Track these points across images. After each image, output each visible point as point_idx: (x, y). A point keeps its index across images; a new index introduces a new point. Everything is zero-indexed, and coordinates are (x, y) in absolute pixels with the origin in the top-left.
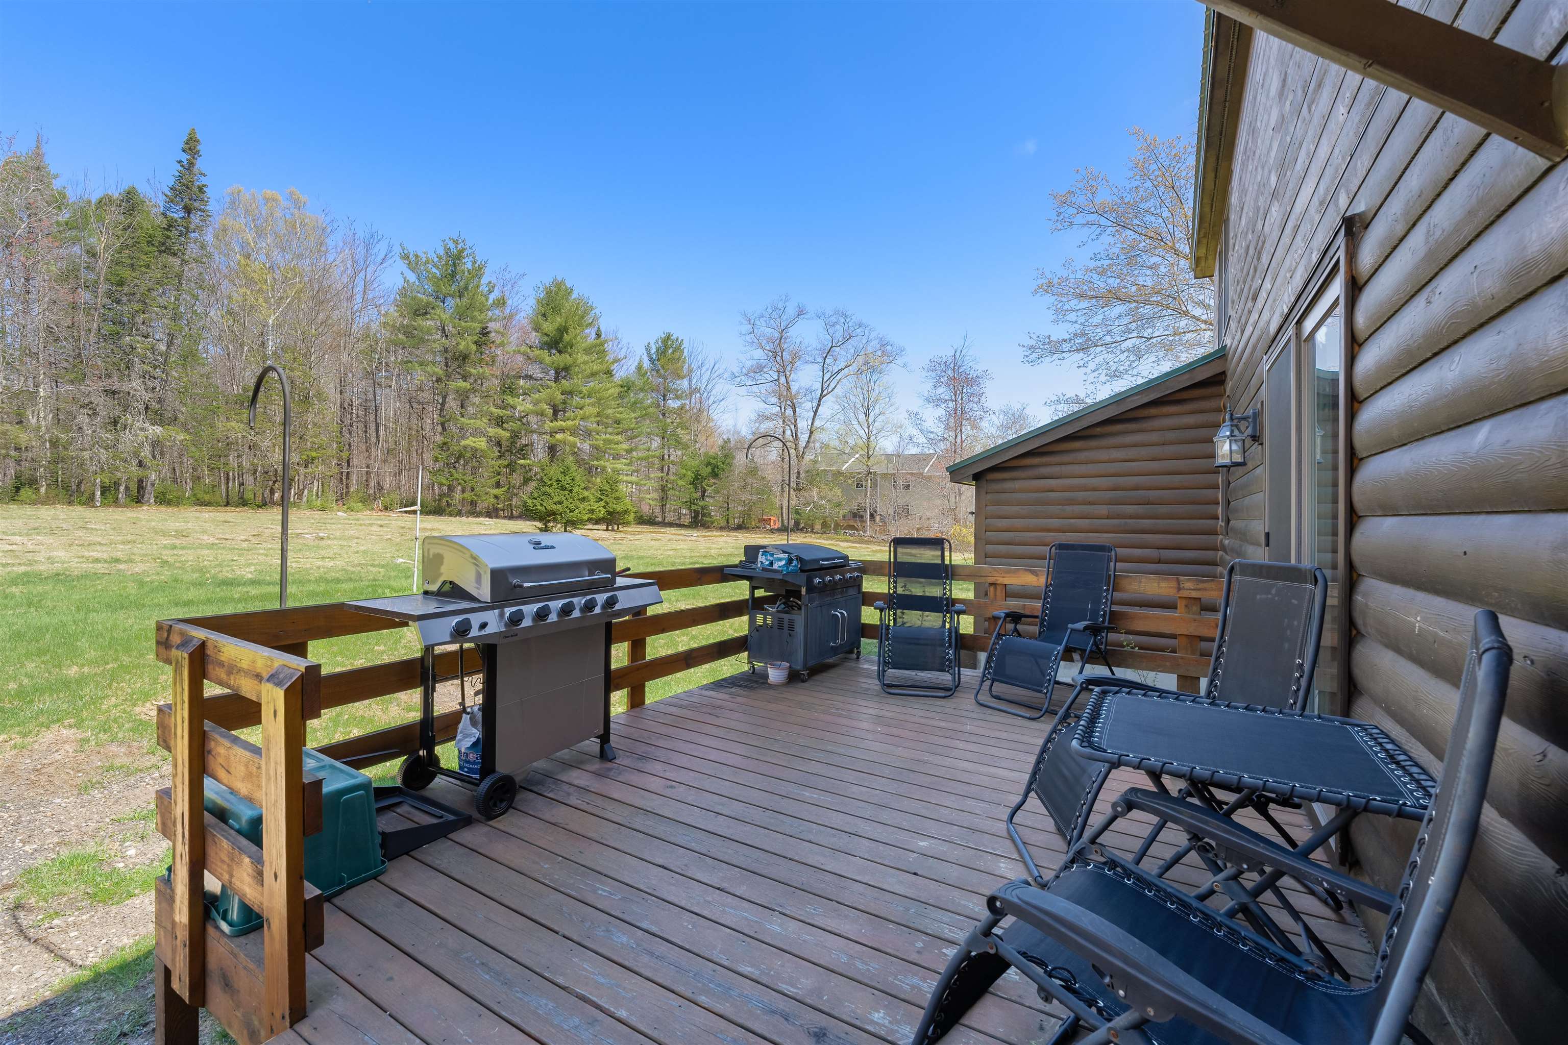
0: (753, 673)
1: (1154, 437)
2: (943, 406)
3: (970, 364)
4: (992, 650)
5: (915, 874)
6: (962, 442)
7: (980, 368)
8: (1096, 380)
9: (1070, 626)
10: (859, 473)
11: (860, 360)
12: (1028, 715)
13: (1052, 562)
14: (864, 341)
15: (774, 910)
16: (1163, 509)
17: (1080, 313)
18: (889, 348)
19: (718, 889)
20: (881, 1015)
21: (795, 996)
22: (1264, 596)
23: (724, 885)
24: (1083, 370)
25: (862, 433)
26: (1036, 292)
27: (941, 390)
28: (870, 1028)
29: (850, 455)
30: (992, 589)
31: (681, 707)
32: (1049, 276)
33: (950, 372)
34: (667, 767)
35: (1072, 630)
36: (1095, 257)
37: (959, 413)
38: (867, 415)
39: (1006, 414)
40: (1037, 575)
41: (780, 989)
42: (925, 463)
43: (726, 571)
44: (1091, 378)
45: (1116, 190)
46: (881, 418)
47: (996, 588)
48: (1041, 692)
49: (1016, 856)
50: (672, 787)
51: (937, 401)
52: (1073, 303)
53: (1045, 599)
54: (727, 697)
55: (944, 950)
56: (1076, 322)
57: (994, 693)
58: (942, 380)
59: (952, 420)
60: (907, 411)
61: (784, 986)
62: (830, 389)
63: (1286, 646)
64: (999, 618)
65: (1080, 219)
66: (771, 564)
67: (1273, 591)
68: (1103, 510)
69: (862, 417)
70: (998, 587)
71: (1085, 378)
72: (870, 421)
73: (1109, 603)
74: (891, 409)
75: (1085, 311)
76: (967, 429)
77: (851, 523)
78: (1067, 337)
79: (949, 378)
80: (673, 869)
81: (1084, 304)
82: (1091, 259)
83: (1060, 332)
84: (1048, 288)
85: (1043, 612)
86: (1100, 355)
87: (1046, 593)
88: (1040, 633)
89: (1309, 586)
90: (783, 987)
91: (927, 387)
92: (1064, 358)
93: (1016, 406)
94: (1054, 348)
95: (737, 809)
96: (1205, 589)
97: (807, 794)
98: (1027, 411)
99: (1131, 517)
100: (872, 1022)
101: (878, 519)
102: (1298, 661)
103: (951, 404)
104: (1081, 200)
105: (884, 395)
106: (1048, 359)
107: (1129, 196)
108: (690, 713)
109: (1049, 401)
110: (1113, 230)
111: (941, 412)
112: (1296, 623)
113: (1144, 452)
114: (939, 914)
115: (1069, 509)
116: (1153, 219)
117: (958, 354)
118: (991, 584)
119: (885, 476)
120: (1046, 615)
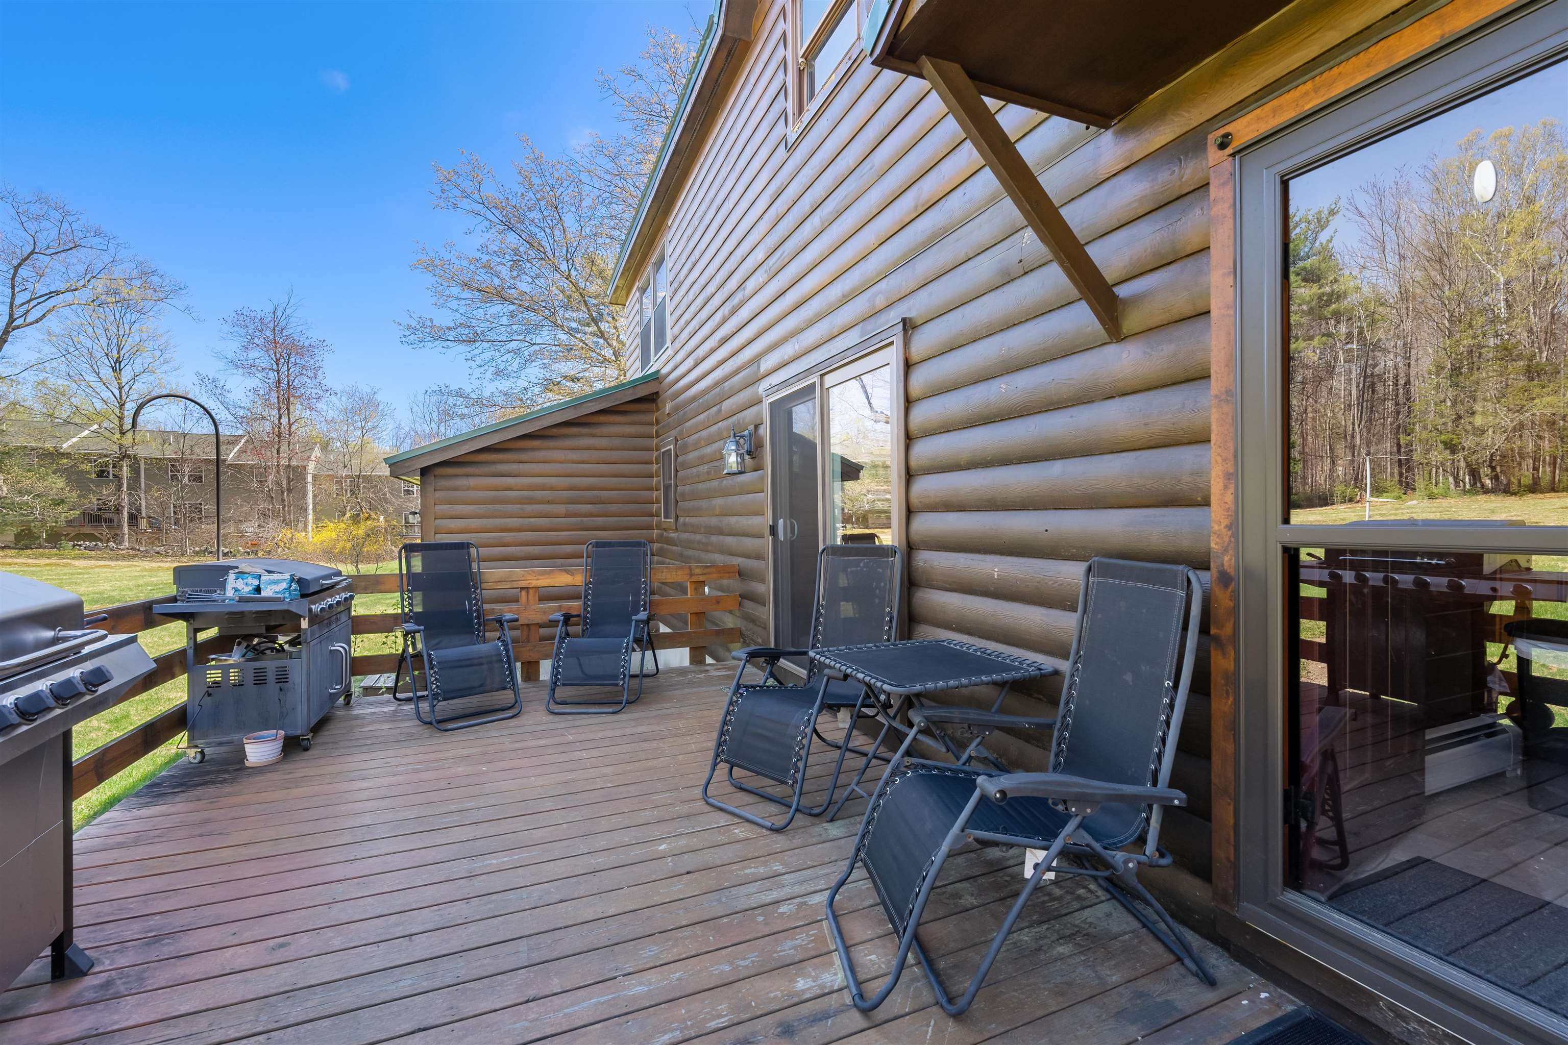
0: (201, 761)
1: (604, 442)
2: (260, 375)
3: (300, 328)
4: (557, 655)
5: (688, 873)
6: (290, 425)
7: (314, 335)
8: (482, 376)
9: (634, 617)
10: (106, 456)
11: (100, 285)
12: (611, 710)
13: (589, 560)
14: (107, 259)
15: (615, 978)
16: (613, 508)
17: (463, 302)
18: (155, 279)
19: (527, 1001)
20: (802, 982)
21: (731, 1023)
22: (853, 569)
23: (531, 993)
24: (470, 363)
25: (106, 395)
26: (414, 267)
27: (254, 354)
28: (807, 996)
29: (82, 427)
30: (524, 593)
31: (120, 846)
32: (432, 254)
33: (268, 333)
34: (234, 927)
35: (637, 621)
36: (483, 248)
37: (284, 386)
38: (117, 367)
39: (351, 396)
40: (572, 575)
41: (713, 1027)
42: (231, 447)
43: (157, 609)
44: (477, 372)
45: (502, 189)
46: (145, 378)
47: (528, 593)
48: (617, 685)
49: (736, 820)
50: (282, 946)
51: (250, 368)
52: (455, 291)
53: (586, 597)
54: (191, 806)
55: (779, 911)
56: (457, 311)
57: (558, 700)
58: (256, 340)
59: (274, 395)
60: (198, 374)
61: (714, 1023)
62: (30, 319)
63: (877, 601)
64: (559, 621)
65: (465, 204)
66: (258, 589)
67: (862, 565)
68: (561, 509)
69: (106, 372)
70: (531, 591)
71: (470, 371)
72: (124, 380)
73: (648, 594)
74: (166, 367)
75: (468, 302)
76: (297, 409)
77: (87, 530)
78: (452, 325)
79: (266, 339)
80: (438, 1022)
81: (467, 294)
82: (478, 250)
83: (444, 318)
84: (430, 266)
85: (585, 609)
86: (485, 353)
87: (586, 591)
88: (583, 631)
89: (890, 559)
90: (713, 1025)
91: (233, 347)
92: (448, 347)
93: (365, 389)
94: (438, 335)
95: (428, 918)
96: (709, 574)
97: (495, 862)
98: (378, 397)
99: (586, 516)
100: (804, 991)
101: (143, 524)
102: (888, 609)
103: (273, 375)
104: (468, 185)
105: (150, 345)
106: (430, 344)
107: (515, 199)
108: (148, 849)
109: (430, 391)
110: (502, 227)
111: (254, 382)
112: (882, 584)
113: (596, 455)
114: (743, 890)
115: (529, 508)
116: (537, 230)
117: (279, 313)
118: (522, 589)
119: (156, 463)
120: (588, 612)
